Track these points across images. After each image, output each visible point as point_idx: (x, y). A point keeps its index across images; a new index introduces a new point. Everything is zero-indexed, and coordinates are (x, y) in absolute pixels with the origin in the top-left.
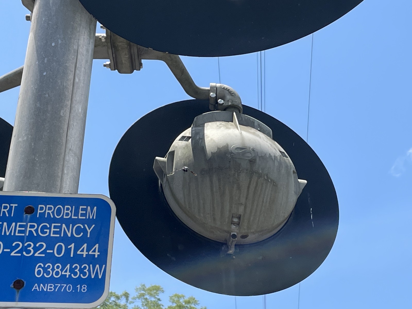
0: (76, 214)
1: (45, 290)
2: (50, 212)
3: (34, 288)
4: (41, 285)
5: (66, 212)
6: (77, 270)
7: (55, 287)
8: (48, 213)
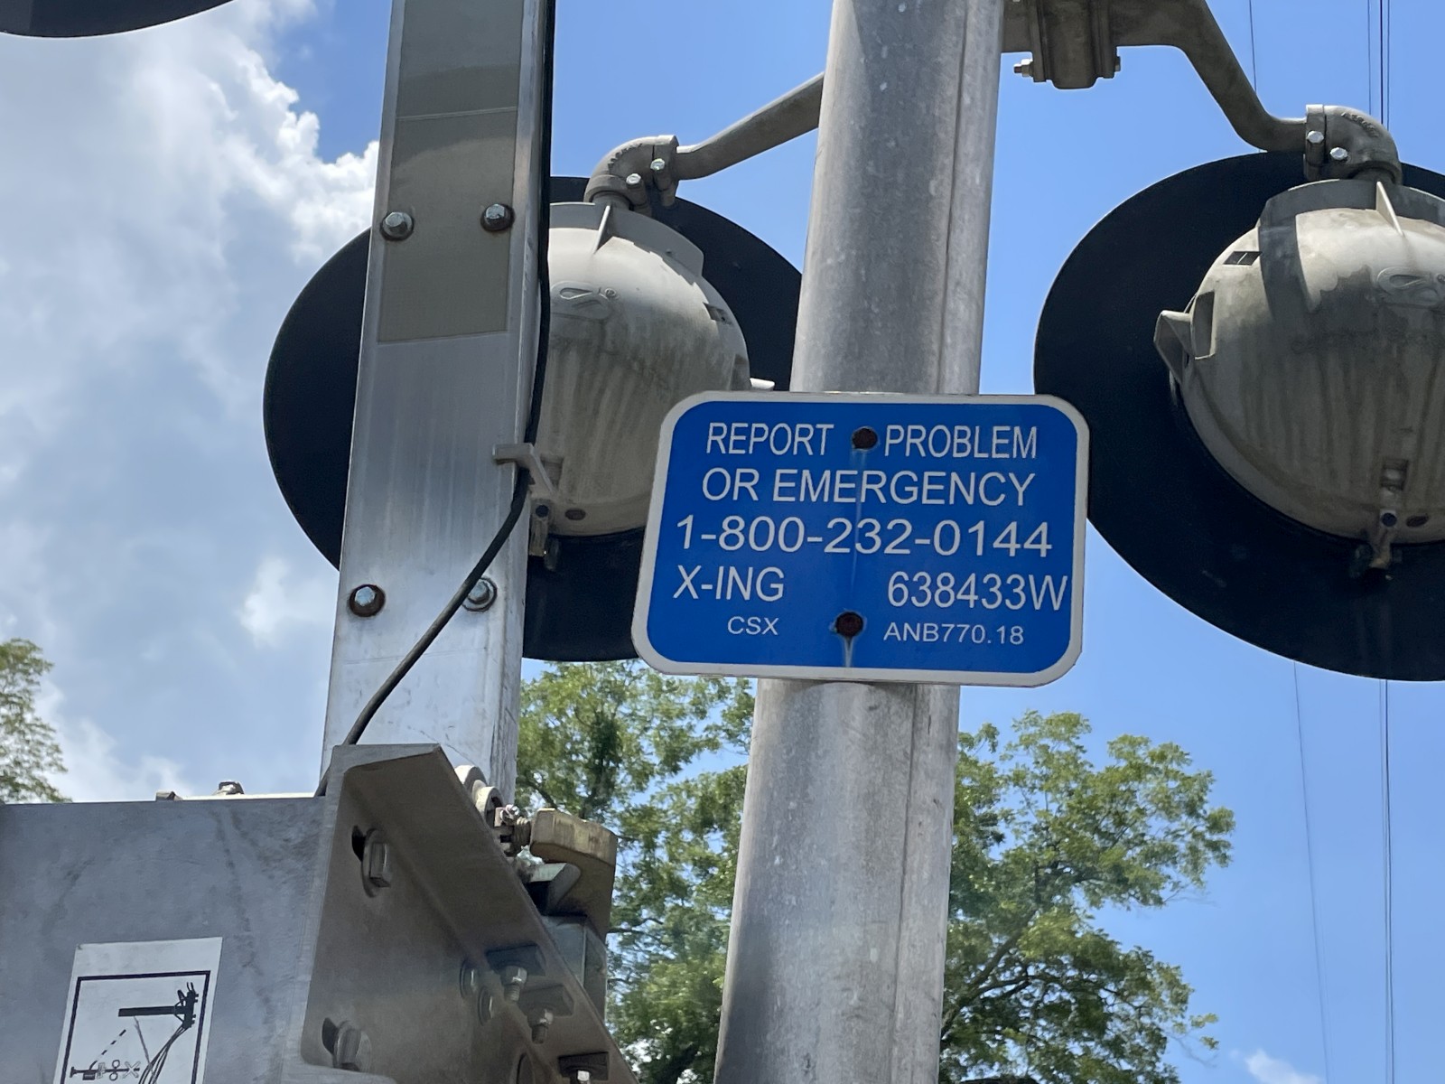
0: (985, 446)
1: (917, 638)
2: (917, 441)
3: (888, 633)
4: (907, 626)
5: (957, 441)
6: (994, 590)
7: (942, 631)
8: (913, 446)
